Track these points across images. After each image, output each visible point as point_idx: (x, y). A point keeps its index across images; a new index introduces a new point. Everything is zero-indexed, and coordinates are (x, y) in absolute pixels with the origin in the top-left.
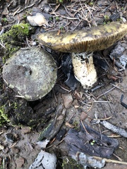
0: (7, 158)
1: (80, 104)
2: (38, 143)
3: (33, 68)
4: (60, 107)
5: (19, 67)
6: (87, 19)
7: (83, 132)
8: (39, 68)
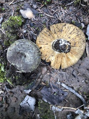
0: (6, 97)
1: (50, 73)
2: (25, 91)
3: (27, 54)
4: (39, 74)
5: (18, 53)
6: (61, 20)
7: (51, 88)
8: (31, 55)
